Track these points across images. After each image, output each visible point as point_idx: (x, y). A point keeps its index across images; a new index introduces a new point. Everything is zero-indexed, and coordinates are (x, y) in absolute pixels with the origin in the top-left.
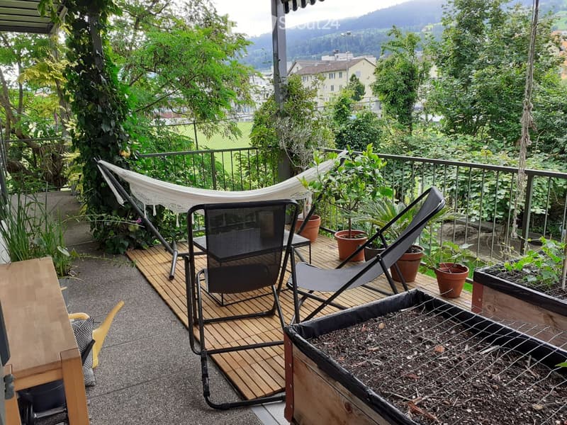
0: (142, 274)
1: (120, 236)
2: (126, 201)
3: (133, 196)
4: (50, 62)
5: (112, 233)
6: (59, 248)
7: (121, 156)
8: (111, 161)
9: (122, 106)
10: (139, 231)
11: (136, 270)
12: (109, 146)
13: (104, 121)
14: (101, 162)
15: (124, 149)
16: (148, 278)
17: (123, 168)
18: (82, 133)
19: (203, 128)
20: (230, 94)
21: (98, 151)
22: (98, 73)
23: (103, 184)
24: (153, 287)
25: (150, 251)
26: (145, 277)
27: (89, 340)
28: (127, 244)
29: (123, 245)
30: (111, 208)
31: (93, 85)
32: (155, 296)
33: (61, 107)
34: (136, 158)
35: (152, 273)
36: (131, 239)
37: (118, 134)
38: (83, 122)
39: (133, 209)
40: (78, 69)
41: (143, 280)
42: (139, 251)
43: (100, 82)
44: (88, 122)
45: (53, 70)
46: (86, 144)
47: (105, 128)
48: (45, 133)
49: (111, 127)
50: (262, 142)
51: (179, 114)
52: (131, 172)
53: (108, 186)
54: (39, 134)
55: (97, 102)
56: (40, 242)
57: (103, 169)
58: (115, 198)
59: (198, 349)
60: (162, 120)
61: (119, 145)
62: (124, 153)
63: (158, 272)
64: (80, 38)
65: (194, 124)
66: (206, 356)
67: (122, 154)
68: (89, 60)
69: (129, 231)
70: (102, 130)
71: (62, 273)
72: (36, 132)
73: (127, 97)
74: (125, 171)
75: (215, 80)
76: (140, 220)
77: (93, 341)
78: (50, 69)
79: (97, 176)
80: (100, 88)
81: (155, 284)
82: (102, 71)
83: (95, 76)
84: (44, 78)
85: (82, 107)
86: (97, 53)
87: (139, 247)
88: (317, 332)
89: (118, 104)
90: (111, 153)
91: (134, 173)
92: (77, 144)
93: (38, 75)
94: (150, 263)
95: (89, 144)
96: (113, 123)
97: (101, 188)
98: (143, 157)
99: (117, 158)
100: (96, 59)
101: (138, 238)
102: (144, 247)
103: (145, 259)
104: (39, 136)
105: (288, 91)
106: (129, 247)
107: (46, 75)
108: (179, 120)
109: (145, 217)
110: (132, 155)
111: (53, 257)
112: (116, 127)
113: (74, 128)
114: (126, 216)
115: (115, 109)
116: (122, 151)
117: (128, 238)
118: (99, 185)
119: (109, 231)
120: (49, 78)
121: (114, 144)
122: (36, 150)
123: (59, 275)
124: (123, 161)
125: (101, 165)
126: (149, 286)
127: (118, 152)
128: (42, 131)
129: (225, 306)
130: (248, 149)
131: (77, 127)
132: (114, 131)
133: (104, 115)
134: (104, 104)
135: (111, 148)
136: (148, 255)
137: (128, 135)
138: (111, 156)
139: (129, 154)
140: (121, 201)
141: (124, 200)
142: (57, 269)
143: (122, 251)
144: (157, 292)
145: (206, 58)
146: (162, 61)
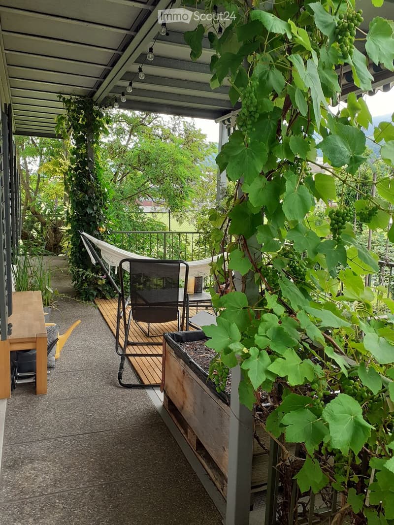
0: (101, 314)
1: (91, 287)
2: (97, 262)
3: (103, 259)
4: (61, 159)
5: (86, 285)
6: (47, 287)
7: (99, 231)
8: (91, 234)
9: (104, 197)
10: (104, 285)
11: (98, 311)
12: (91, 223)
13: (89, 206)
14: (84, 233)
15: (101, 226)
16: (105, 316)
17: (99, 239)
18: (74, 213)
19: (177, 216)
20: (191, 191)
21: (83, 226)
22: (89, 173)
23: (83, 249)
24: (107, 322)
25: (111, 301)
26: (102, 316)
27: (55, 338)
28: (95, 293)
29: (93, 295)
30: (87, 266)
31: (84, 181)
32: (107, 327)
33: (65, 193)
34: (109, 233)
35: (108, 313)
36: (99, 290)
37: (98, 215)
38: (75, 206)
39: (102, 269)
40: (76, 170)
41: (101, 318)
42: (103, 300)
43: (89, 179)
44: (78, 205)
45: (62, 165)
46: (74, 221)
47: (89, 211)
48: (52, 212)
49: (93, 210)
50: (204, 229)
51: (158, 204)
52: (104, 242)
53: (86, 251)
54: (47, 212)
55: (86, 192)
56: (36, 282)
57: (84, 239)
58: (90, 259)
59: (120, 352)
60: (141, 207)
61: (98, 223)
62: (101, 229)
63: (112, 313)
64: (80, 149)
65: (169, 212)
66: (124, 356)
67: (100, 230)
68: (84, 163)
69: (98, 284)
70: (87, 212)
71: (46, 304)
72: (46, 210)
73: (106, 190)
74: (99, 241)
75: (181, 181)
76: (105, 276)
77: (57, 339)
78: (61, 165)
79: (80, 244)
80: (89, 183)
81: (108, 320)
82: (92, 172)
83: (86, 175)
84: (56, 171)
85: (75, 195)
86: (90, 159)
87: (104, 298)
88: (184, 339)
89: (100, 195)
90: (91, 228)
91: (106, 243)
92: (69, 220)
93: (52, 169)
94: (108, 308)
95: (78, 220)
96: (95, 208)
97: (82, 252)
98: (115, 233)
99: (95, 232)
100: (89, 163)
101: (104, 290)
102: (107, 297)
103: (106, 305)
104: (47, 214)
105: (226, 192)
106: (97, 296)
107: (57, 169)
108: (158, 208)
109: (109, 274)
110: (106, 231)
111: (42, 292)
112: (97, 210)
113: (69, 209)
114: (97, 273)
115: (97, 198)
116: (100, 227)
117: (96, 289)
118: (81, 249)
119: (84, 283)
120: (59, 171)
121: (94, 222)
122: (44, 224)
123: (44, 305)
124: (100, 234)
125: (83, 235)
126: (104, 321)
127: (96, 228)
128: (50, 209)
129: (150, 337)
130: (193, 233)
131: (71, 208)
132: (95, 213)
133: (89, 202)
134: (90, 194)
135: (92, 225)
136: (108, 302)
137: (105, 217)
138: (91, 230)
139: (104, 230)
140: (94, 261)
141: (96, 261)
142: (44, 300)
143: (91, 298)
144: (108, 325)
145: (175, 163)
146: (144, 163)
